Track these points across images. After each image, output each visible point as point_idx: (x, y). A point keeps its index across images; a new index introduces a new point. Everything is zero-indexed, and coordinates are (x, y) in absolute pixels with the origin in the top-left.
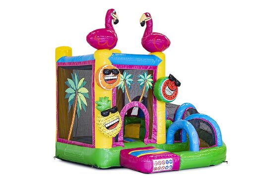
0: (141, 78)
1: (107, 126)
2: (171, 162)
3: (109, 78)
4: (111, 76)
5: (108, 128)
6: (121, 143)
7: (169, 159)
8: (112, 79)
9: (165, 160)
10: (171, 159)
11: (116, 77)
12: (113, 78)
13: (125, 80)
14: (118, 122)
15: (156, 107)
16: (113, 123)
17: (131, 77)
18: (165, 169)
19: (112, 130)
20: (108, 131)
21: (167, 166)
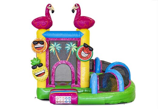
0: (67, 46)
1: (36, 75)
2: (69, 98)
4: (39, 45)
5: (37, 76)
6: (54, 85)
7: (68, 97)
8: (40, 47)
9: (65, 97)
11: (42, 46)
13: (55, 48)
14: (45, 72)
15: (80, 64)
16: (40, 73)
17: (60, 46)
18: (65, 103)
19: (40, 77)
20: (38, 78)
21: (66, 101)
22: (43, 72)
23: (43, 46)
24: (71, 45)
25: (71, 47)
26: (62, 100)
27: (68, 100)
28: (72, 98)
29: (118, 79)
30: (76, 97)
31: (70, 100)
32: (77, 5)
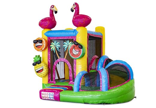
0: (65, 44)
2: (52, 95)
3: (37, 45)
4: (38, 44)
5: (37, 72)
7: (51, 93)
9: (49, 93)
10: (53, 93)
12: (40, 45)
14: (43, 69)
15: (76, 62)
16: (39, 70)
17: (59, 44)
18: (49, 99)
19: (39, 73)
20: (38, 74)
21: (50, 97)
22: (41, 69)
23: (42, 44)
24: (68, 43)
25: (68, 46)
26: (46, 96)
27: (51, 96)
28: (55, 94)
29: (101, 78)
30: (58, 94)
31: (53, 96)
32: (75, 4)
